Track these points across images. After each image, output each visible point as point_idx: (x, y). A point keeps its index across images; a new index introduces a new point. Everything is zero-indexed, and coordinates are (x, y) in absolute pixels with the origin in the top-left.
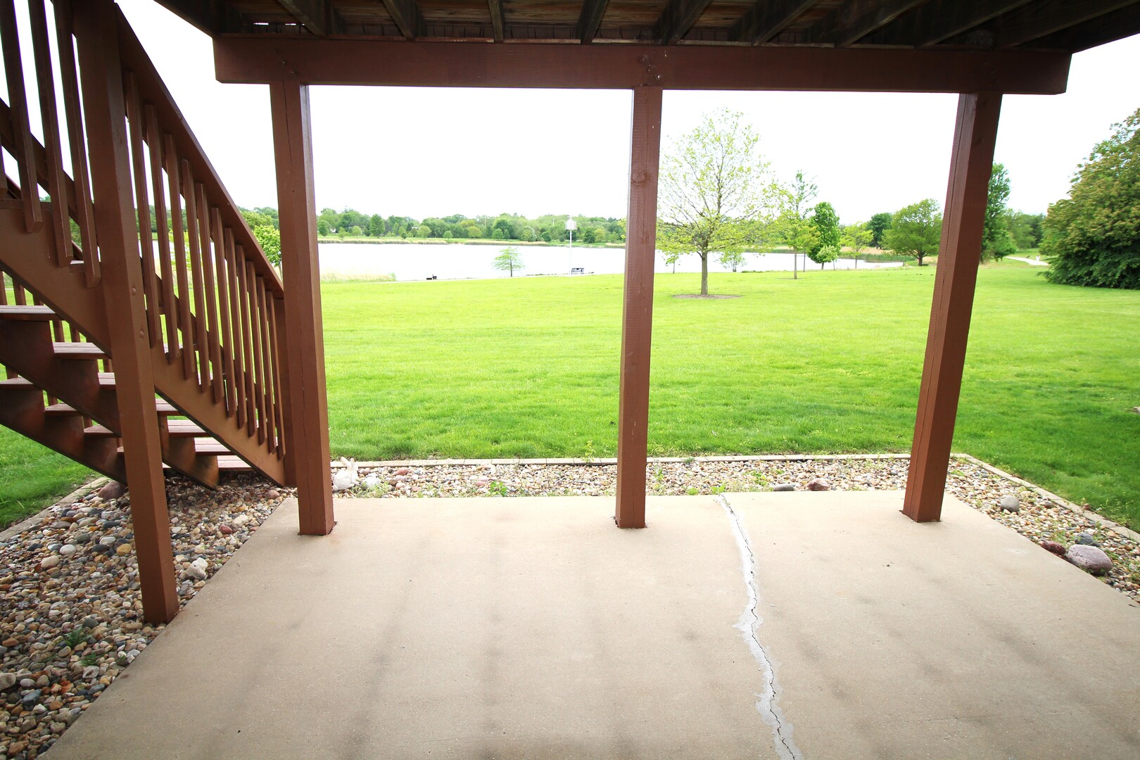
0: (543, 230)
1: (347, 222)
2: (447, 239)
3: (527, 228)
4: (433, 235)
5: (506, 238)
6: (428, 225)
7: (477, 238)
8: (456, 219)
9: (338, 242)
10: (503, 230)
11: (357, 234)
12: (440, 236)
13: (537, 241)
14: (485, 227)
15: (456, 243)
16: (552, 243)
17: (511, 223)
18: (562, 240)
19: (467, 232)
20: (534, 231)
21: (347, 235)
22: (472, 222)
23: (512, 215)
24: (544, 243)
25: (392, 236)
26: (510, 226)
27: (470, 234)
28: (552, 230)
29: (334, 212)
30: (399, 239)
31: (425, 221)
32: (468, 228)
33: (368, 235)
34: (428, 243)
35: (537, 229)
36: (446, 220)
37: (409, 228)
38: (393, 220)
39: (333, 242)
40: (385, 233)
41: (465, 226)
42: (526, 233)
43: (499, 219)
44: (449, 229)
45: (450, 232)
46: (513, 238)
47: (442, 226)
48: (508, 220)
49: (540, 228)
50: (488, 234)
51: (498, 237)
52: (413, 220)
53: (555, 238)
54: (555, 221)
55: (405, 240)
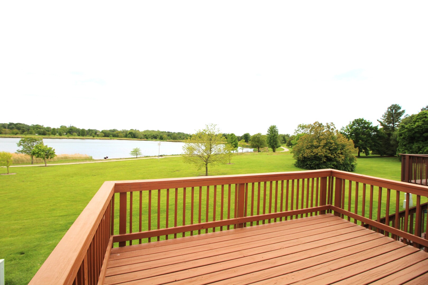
0: (145, 135)
1: (71, 131)
2: (110, 138)
3: (140, 135)
4: (105, 136)
5: (132, 138)
6: (104, 133)
7: (122, 137)
8: (114, 131)
9: (66, 138)
10: (131, 135)
11: (75, 135)
12: (108, 136)
13: (143, 139)
14: (125, 134)
15: (114, 139)
16: (148, 139)
17: (134, 133)
18: (152, 139)
19: (118, 135)
20: (142, 136)
21: (70, 136)
22: (120, 132)
23: (134, 130)
24: (146, 139)
25: (89, 136)
26: (134, 134)
27: (119, 136)
28: (149, 135)
29: (66, 127)
30: (92, 137)
31: (102, 131)
32: (119, 134)
33: (79, 135)
34: (103, 139)
35: (143, 135)
36: (110, 131)
37: (96, 133)
38: (89, 130)
39: (64, 138)
40: (86, 135)
41: (117, 133)
42: (140, 136)
43: (130, 131)
44: (111, 134)
45: (111, 135)
46: (135, 137)
47: (109, 133)
48: (133, 132)
49: (144, 134)
50: (126, 136)
51: (129, 137)
52: (97, 130)
53: (150, 138)
54: (150, 132)
55: (94, 138)
